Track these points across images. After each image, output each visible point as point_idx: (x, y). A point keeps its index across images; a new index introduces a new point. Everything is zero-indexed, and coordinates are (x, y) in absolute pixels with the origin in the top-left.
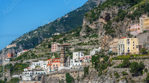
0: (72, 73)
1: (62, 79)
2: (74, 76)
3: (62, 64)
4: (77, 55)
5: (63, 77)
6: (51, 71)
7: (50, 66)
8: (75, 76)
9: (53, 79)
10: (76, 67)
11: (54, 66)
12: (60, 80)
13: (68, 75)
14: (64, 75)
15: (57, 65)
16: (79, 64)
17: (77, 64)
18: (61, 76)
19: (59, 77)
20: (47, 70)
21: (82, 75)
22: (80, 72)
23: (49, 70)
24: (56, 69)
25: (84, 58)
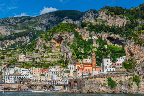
0: (113, 77)
1: (104, 83)
2: (115, 80)
3: (94, 69)
4: (108, 61)
5: (105, 81)
6: (83, 74)
7: (82, 70)
8: (117, 80)
9: (94, 82)
10: (110, 72)
11: (86, 70)
12: (102, 83)
13: (109, 80)
14: (106, 79)
15: (89, 69)
16: (113, 70)
17: (111, 70)
18: (102, 80)
19: (100, 80)
20: (79, 74)
21: (125, 80)
22: (122, 77)
23: (81, 74)
24: (88, 73)
25: (116, 65)
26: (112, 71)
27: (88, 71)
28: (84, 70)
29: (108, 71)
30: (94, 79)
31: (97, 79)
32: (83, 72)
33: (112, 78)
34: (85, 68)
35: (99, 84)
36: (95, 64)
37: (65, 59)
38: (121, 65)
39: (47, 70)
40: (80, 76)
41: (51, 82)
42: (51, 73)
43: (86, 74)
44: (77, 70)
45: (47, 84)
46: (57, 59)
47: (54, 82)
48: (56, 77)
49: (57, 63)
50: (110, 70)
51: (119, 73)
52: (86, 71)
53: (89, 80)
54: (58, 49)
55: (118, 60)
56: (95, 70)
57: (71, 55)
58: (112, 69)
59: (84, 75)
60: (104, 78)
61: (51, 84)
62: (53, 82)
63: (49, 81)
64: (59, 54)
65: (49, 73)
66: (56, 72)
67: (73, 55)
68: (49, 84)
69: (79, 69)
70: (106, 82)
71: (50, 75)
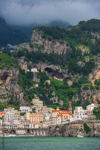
1: (81, 128)
2: (90, 126)
4: (81, 109)
5: (82, 126)
9: (73, 128)
12: (80, 129)
13: (85, 125)
14: (83, 125)
18: (80, 126)
19: (78, 126)
20: (59, 120)
21: (97, 126)
22: (95, 123)
23: (60, 120)
24: (66, 119)
25: (87, 112)
26: (85, 117)
27: (66, 117)
28: (63, 117)
29: (82, 117)
30: (73, 125)
31: (76, 125)
32: (62, 119)
33: (88, 124)
34: (64, 115)
35: (78, 129)
36: (71, 111)
37: (15, 100)
38: (91, 112)
39: (4, 113)
40: (60, 122)
41: (12, 126)
42: (10, 116)
43: (65, 121)
44: (58, 117)
45: (8, 128)
46: (7, 100)
47: (15, 126)
48: (16, 121)
49: (7, 104)
50: (83, 117)
51: (90, 120)
52: (65, 118)
53: (69, 125)
54: (2, 86)
55: (89, 107)
56: (71, 116)
57: (23, 95)
58: (85, 116)
59: (63, 121)
60: (81, 124)
61: (11, 128)
62: (13, 126)
63: (10, 125)
64: (7, 94)
65: (8, 116)
66: (14, 116)
67: (24, 95)
68: (10, 128)
69: (58, 116)
70: (83, 128)
71: (8, 118)
